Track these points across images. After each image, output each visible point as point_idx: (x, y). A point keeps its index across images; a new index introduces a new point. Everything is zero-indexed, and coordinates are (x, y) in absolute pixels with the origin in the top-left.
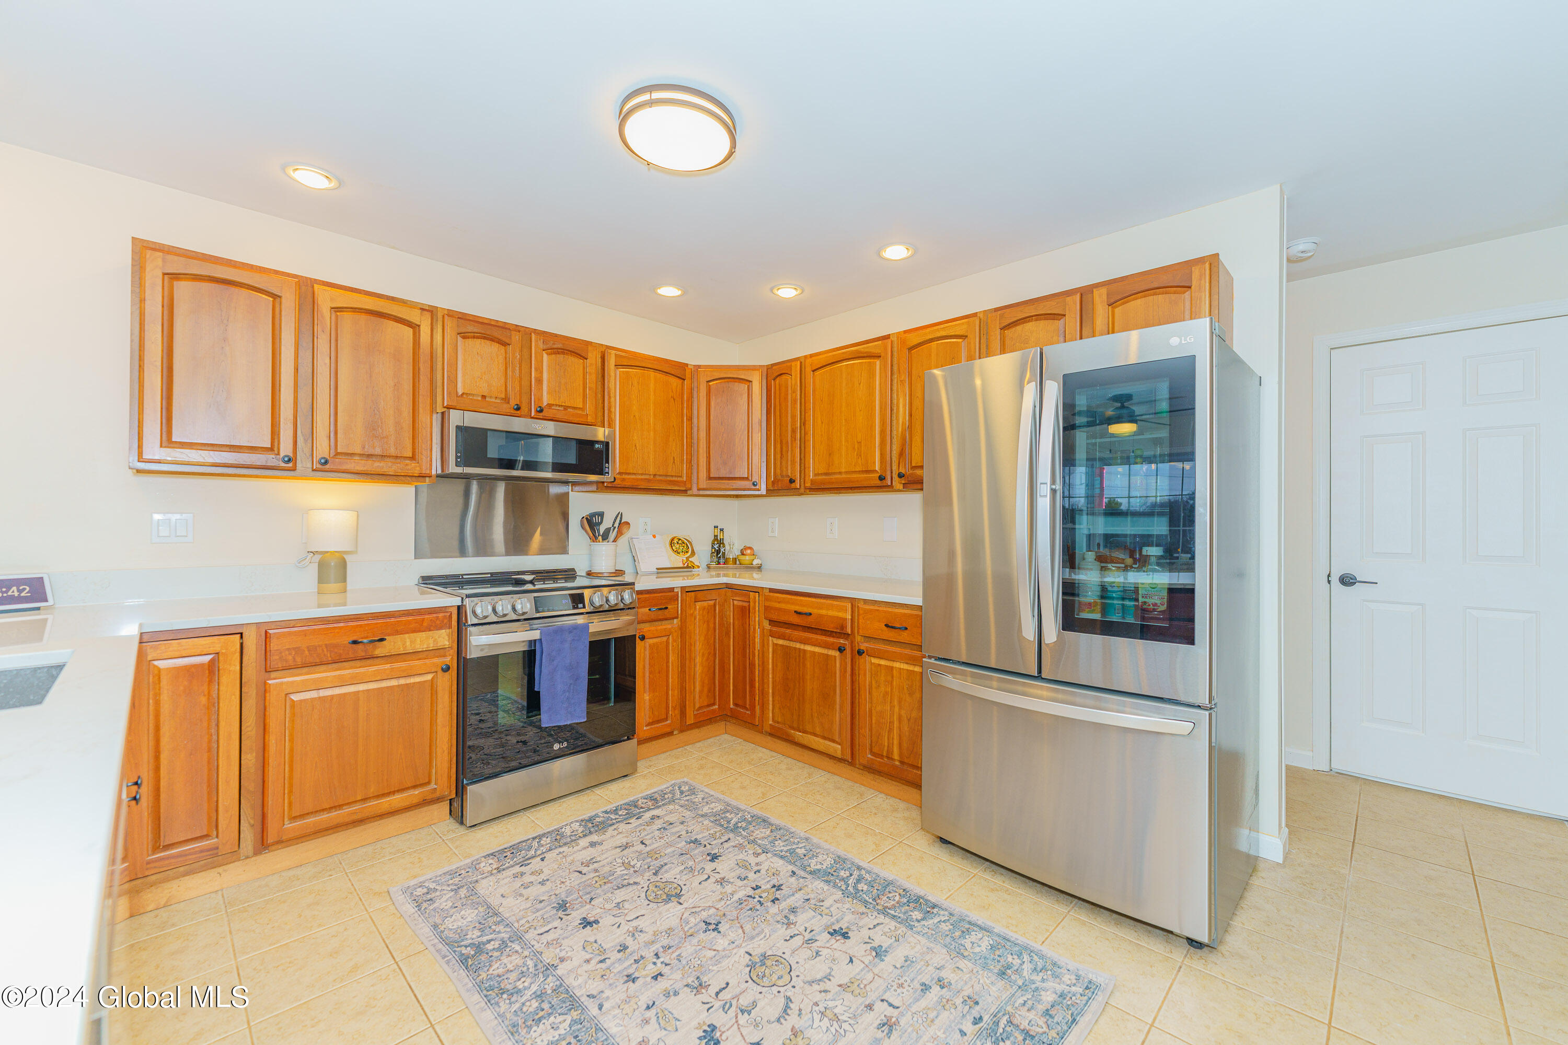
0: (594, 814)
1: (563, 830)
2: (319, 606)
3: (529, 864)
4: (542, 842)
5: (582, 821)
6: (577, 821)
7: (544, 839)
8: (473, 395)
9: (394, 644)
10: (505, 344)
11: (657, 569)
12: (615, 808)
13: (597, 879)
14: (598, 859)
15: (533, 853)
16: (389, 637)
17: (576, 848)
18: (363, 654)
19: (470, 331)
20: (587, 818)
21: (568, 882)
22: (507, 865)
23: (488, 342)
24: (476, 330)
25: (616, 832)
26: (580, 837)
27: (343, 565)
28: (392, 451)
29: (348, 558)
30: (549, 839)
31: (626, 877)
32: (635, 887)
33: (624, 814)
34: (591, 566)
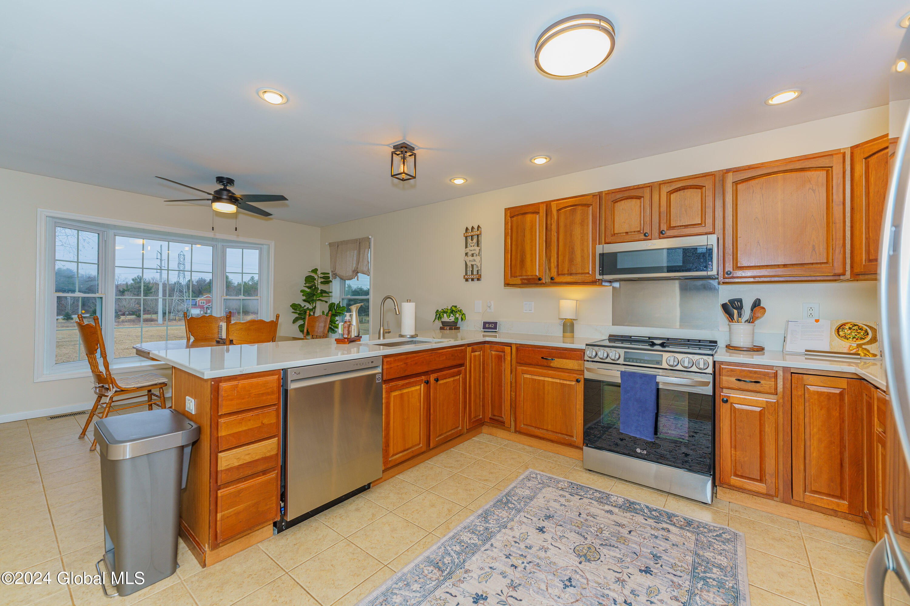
0: (638, 502)
1: (612, 497)
2: (563, 343)
3: (573, 496)
4: (595, 494)
5: (627, 500)
6: (624, 498)
7: (598, 493)
8: (620, 233)
9: (557, 363)
10: (639, 198)
11: (806, 351)
12: (655, 509)
13: (579, 522)
14: (598, 518)
15: (583, 494)
16: (557, 359)
17: (601, 507)
18: (546, 364)
19: (618, 198)
20: (631, 501)
21: (569, 513)
22: (567, 490)
23: (629, 200)
24: (621, 196)
25: (631, 517)
26: (612, 505)
27: (572, 325)
28: (580, 271)
29: (574, 322)
30: (600, 495)
31: (589, 533)
32: (583, 539)
33: (655, 515)
34: (730, 341)
